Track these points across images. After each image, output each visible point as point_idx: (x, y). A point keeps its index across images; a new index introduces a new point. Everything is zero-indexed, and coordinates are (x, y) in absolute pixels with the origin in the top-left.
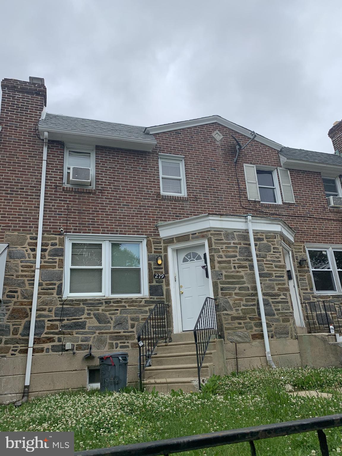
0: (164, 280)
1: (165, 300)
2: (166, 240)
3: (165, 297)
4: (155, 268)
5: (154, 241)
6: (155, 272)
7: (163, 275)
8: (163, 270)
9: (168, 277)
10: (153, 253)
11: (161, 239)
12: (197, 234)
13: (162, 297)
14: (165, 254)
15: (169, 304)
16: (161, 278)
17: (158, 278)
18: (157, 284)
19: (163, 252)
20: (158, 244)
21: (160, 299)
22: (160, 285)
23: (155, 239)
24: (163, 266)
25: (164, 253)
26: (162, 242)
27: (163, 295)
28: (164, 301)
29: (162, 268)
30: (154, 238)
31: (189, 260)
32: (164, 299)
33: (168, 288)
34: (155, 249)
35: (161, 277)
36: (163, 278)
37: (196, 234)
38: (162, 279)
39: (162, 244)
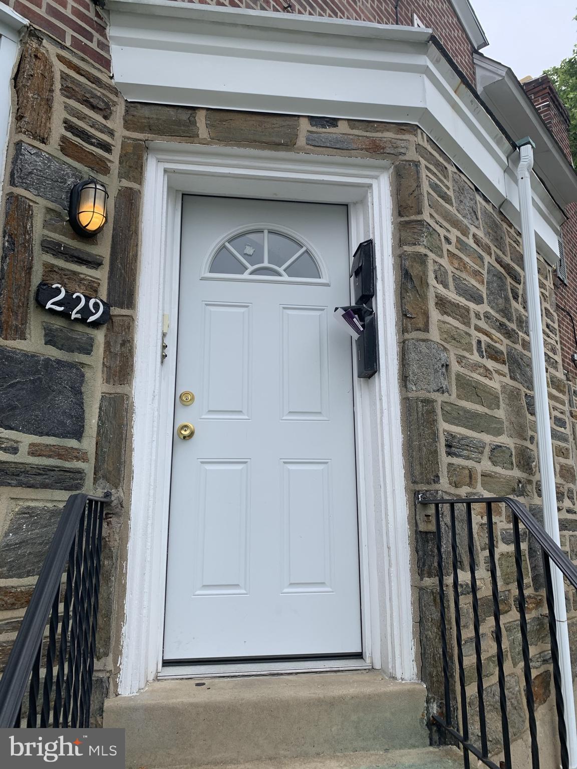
0: (100, 336)
1: (88, 467)
2: (146, 112)
3: (88, 444)
4: (50, 247)
5: (73, 80)
6: (50, 269)
7: (96, 306)
8: (102, 275)
9: (128, 325)
10: (53, 147)
11: (115, 91)
12: (343, 128)
13: (72, 443)
14: (125, 183)
15: (117, 495)
16: (83, 321)
17: (65, 315)
18: (53, 353)
19: (115, 167)
20: (93, 107)
21: (60, 457)
22: (71, 365)
23: (78, 70)
24: (103, 249)
25: (121, 176)
26: (119, 111)
27: (78, 434)
28: (79, 472)
29: (96, 264)
30: (75, 61)
31: (251, 268)
32: (82, 456)
33: (119, 389)
34: (69, 126)
35: (86, 312)
36: (96, 325)
37: (333, 122)
38: (89, 331)
39: (116, 123)
